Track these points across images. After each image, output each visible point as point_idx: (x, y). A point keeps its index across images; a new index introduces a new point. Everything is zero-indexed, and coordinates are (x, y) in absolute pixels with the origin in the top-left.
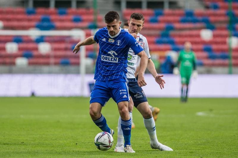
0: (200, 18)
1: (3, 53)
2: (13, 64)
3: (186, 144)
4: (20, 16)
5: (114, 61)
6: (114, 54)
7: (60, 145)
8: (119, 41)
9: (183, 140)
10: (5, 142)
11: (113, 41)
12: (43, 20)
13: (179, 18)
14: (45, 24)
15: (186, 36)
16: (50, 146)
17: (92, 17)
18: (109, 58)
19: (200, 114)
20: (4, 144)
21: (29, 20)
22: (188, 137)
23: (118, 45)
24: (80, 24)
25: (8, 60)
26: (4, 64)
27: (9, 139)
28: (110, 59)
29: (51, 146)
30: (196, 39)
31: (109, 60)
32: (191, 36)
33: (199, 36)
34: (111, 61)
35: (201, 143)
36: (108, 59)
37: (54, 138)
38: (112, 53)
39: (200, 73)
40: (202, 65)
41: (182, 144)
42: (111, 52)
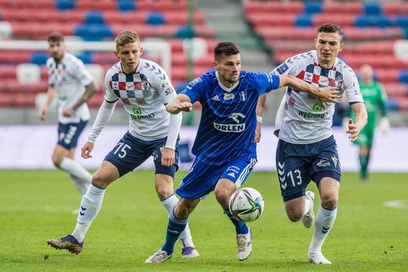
0: (393, 18)
1: (11, 84)
2: (32, 105)
3: (366, 263)
4: (44, 14)
5: (239, 130)
6: (239, 118)
7: (122, 263)
8: (243, 92)
9: (359, 254)
10: (15, 258)
11: (233, 97)
12: (90, 21)
13: (352, 18)
14: (94, 28)
15: (366, 53)
16: (102, 266)
17: (184, 16)
18: (229, 127)
19: (393, 204)
20: (14, 261)
21: (63, 21)
22: (370, 248)
23: (244, 99)
24: (161, 29)
25: (21, 98)
26: (14, 105)
27: (22, 251)
28: (231, 128)
29: (105, 266)
30: (386, 60)
31: (229, 129)
32: (375, 53)
33: (391, 53)
34: (233, 130)
35: (394, 262)
36: (227, 129)
37: (110, 250)
38: (237, 117)
39: (394, 125)
40: (396, 109)
41: (358, 262)
42: (234, 116)
